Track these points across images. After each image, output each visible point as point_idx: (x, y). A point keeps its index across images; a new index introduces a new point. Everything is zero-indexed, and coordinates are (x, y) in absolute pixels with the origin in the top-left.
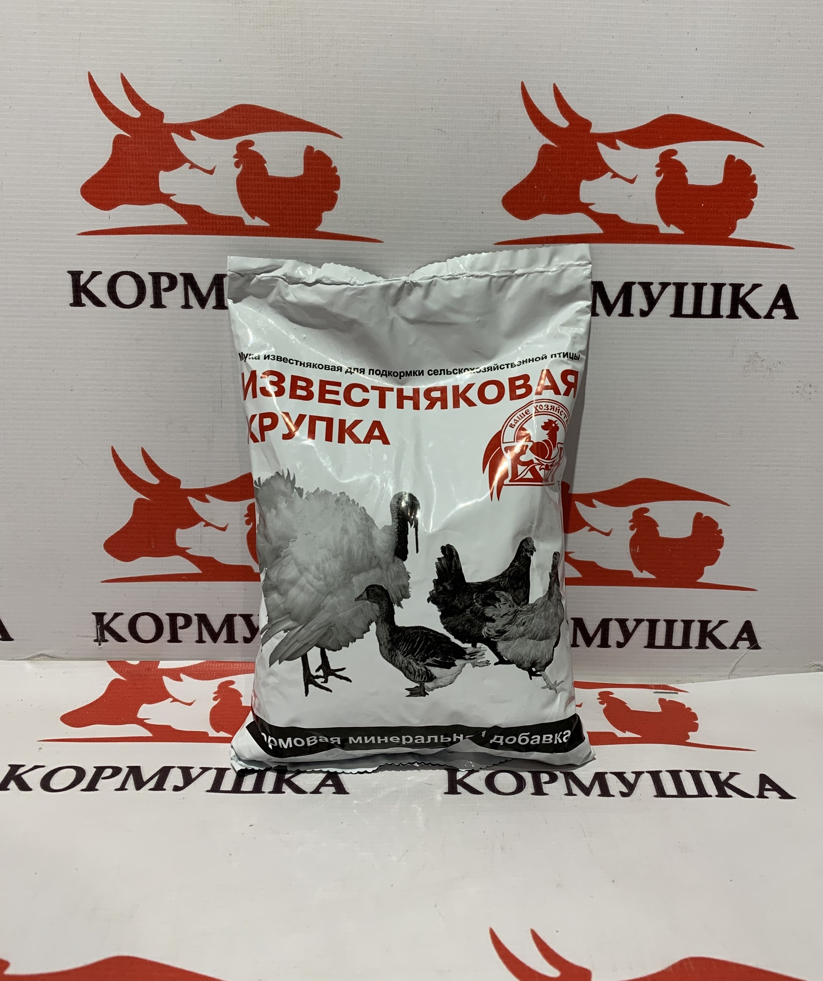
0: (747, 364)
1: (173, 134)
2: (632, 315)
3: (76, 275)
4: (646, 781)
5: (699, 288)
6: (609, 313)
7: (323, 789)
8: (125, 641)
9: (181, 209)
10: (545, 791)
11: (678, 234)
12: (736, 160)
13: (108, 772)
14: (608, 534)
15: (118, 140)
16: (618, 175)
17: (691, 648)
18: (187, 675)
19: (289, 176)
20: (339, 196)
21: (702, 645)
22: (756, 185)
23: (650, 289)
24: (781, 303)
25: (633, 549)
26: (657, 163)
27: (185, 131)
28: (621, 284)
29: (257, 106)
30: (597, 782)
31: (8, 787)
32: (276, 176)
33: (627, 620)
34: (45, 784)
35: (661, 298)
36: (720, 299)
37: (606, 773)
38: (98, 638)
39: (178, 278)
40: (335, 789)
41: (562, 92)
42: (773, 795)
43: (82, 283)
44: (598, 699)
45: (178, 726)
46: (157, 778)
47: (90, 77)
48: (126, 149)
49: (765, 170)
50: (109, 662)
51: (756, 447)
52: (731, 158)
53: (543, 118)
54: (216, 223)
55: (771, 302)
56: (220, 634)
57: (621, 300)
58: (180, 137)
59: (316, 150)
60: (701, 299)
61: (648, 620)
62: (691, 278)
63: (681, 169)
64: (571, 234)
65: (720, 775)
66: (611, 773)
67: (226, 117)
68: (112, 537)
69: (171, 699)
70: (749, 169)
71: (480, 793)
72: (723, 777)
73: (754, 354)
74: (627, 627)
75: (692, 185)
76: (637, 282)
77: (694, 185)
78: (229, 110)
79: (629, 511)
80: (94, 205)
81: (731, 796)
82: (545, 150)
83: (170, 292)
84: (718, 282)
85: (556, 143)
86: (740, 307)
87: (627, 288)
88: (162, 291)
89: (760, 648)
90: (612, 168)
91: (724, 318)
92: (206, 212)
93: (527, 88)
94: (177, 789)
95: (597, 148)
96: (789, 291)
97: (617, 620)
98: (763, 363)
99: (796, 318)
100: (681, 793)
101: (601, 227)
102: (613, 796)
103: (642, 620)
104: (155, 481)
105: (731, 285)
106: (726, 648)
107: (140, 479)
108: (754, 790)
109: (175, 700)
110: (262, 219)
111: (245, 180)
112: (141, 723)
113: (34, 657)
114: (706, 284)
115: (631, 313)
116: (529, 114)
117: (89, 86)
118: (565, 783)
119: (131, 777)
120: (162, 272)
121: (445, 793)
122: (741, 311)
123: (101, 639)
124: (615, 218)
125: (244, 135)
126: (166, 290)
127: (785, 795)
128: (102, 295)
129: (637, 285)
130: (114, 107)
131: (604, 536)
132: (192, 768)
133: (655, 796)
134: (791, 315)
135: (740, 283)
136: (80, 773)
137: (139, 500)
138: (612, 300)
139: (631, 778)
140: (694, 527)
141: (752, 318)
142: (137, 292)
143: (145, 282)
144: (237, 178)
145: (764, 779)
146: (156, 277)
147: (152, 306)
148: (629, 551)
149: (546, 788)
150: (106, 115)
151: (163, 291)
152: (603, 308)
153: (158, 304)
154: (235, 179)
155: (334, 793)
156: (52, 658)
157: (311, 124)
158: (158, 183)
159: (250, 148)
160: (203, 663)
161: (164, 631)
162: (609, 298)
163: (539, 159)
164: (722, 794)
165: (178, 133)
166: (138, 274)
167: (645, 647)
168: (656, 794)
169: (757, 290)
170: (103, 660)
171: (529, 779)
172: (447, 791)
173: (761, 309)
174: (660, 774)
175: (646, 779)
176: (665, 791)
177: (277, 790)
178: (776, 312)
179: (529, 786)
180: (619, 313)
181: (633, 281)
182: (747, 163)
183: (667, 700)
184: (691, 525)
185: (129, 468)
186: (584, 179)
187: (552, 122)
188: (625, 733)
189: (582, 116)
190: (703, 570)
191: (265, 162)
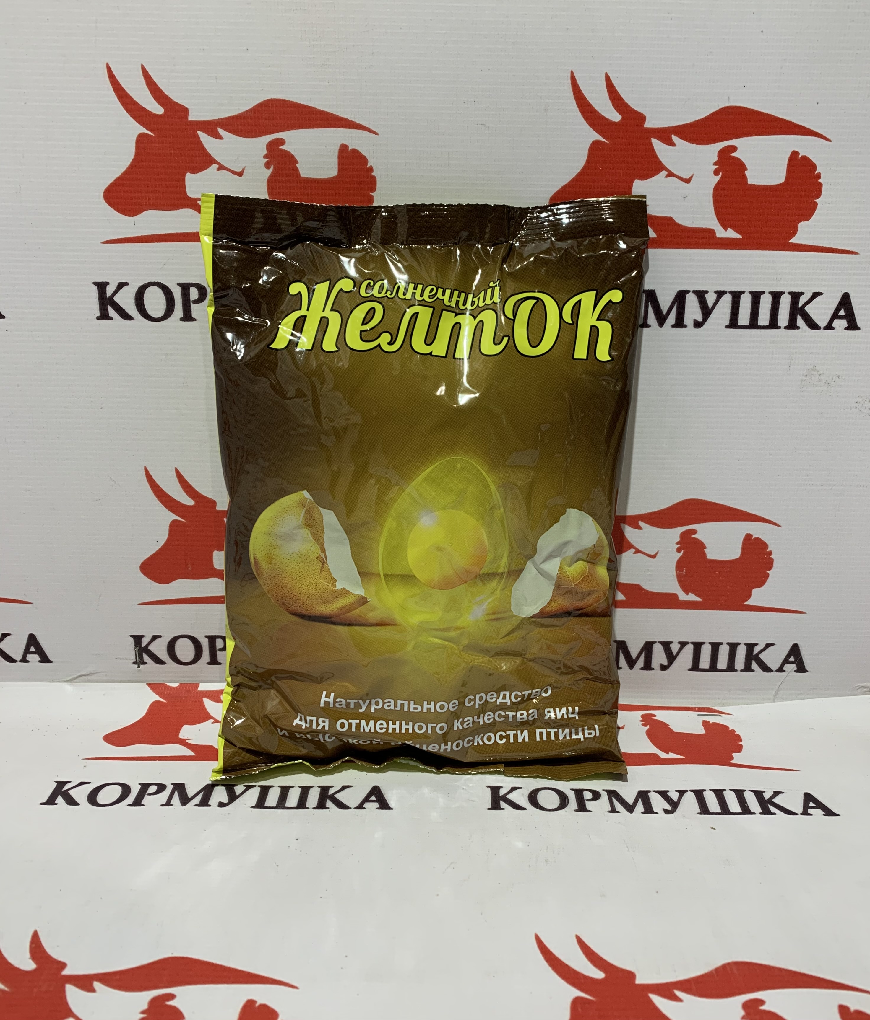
0: (805, 378)
1: (199, 132)
2: (686, 326)
3: (101, 287)
4: (690, 800)
5: (756, 296)
6: (661, 324)
7: (366, 805)
8: (164, 663)
10: (588, 808)
11: (736, 239)
12: (800, 156)
13: (153, 789)
14: (653, 557)
15: (141, 138)
16: (674, 173)
17: (736, 671)
19: (322, 177)
21: (748, 668)
22: (821, 184)
23: (705, 298)
24: (842, 313)
25: (680, 571)
26: (714, 161)
27: (212, 129)
28: (675, 293)
29: (287, 101)
30: (640, 800)
31: (56, 802)
32: (309, 177)
33: (671, 642)
34: (92, 798)
35: (716, 307)
36: (778, 308)
37: (650, 791)
38: (136, 660)
40: (379, 804)
41: (614, 82)
42: (817, 812)
43: (108, 294)
44: (641, 721)
46: (201, 794)
47: (109, 69)
48: (150, 149)
49: (831, 168)
50: (149, 685)
51: (810, 466)
52: (795, 154)
53: (594, 111)
55: (832, 312)
57: (674, 310)
58: (206, 135)
59: (350, 148)
60: (758, 309)
61: (692, 643)
62: (748, 286)
63: (740, 166)
65: (764, 794)
66: (655, 791)
67: (255, 113)
68: (148, 559)
69: (212, 721)
70: (814, 166)
71: (523, 809)
72: (767, 796)
73: (812, 367)
74: (671, 650)
75: (752, 185)
76: (691, 290)
77: (754, 185)
78: (258, 105)
79: (675, 533)
80: (118, 211)
81: (775, 814)
82: (595, 147)
83: (200, 304)
84: (777, 291)
85: (607, 139)
86: (799, 318)
87: (681, 297)
88: (191, 303)
89: (807, 671)
90: (668, 166)
91: (782, 330)
93: (576, 78)
94: (221, 805)
95: (651, 144)
96: (852, 300)
97: (661, 643)
98: (821, 377)
99: (858, 328)
100: (725, 810)
101: (654, 231)
102: (657, 813)
103: (687, 643)
104: (190, 502)
105: (790, 293)
106: (772, 671)
107: (175, 500)
108: (799, 809)
109: (216, 721)
111: (275, 182)
112: (183, 742)
113: (77, 677)
114: (764, 293)
115: (685, 324)
116: (578, 106)
117: (107, 79)
118: (608, 800)
119: (176, 793)
120: (191, 282)
121: (489, 809)
122: (800, 321)
123: (140, 662)
124: (670, 221)
125: (274, 133)
126: (196, 302)
127: (829, 812)
128: (130, 308)
129: (691, 293)
130: (135, 103)
131: (650, 558)
132: (236, 786)
133: (699, 813)
134: (853, 326)
135: (800, 291)
136: (126, 790)
137: (174, 521)
138: (665, 310)
139: (675, 796)
140: (743, 549)
141: (811, 329)
142: (165, 304)
143: (174, 294)
144: (268, 178)
145: (808, 798)
146: (185, 288)
147: (182, 319)
148: (675, 573)
149: (589, 805)
150: (127, 112)
151: (193, 303)
152: (655, 319)
153: (187, 317)
154: (266, 181)
155: (378, 808)
157: (345, 120)
158: (184, 187)
159: (281, 147)
161: (203, 653)
162: (662, 307)
163: (589, 156)
164: (766, 811)
165: (204, 131)
166: (166, 284)
167: (689, 670)
168: (700, 812)
169: (817, 299)
170: (142, 682)
171: (572, 796)
172: (490, 807)
173: (822, 320)
174: (704, 793)
175: (690, 798)
176: (709, 809)
177: (321, 805)
178: (836, 323)
179: (573, 803)
180: (672, 324)
181: (688, 290)
182: (812, 160)
183: (711, 722)
184: (740, 546)
185: (164, 489)
186: (637, 179)
187: (603, 116)
188: (668, 753)
189: (635, 109)
190: (751, 592)
191: (297, 162)
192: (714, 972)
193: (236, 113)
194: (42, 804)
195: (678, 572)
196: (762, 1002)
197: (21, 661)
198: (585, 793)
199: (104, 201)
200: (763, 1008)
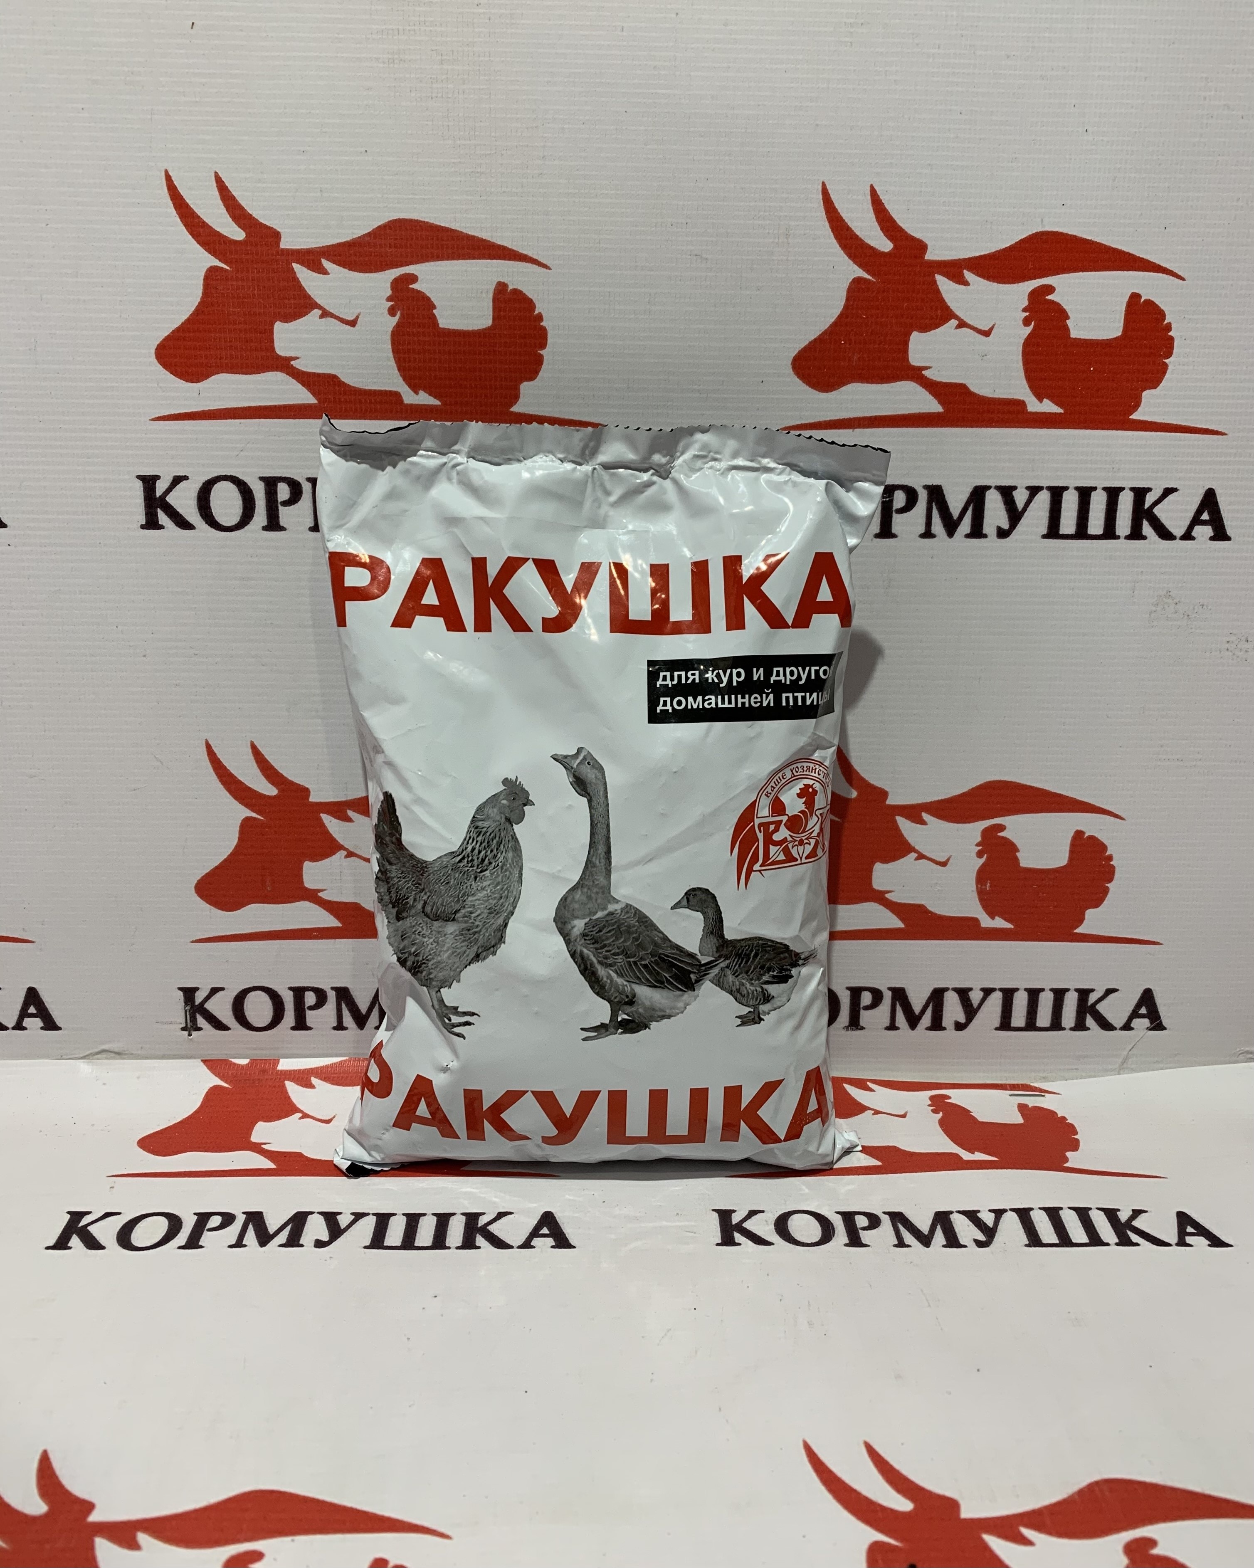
0: (1154, 609)
1: (294, 265)
2: (985, 536)
3: (149, 482)
4: (1011, 1224)
5: (1085, 494)
6: (951, 533)
7: (536, 1242)
8: (228, 1029)
9: (306, 379)
10: (864, 1241)
11: (1055, 414)
12: (1142, 300)
13: (215, 1221)
14: (944, 864)
15: (211, 274)
16: (967, 323)
17: (1064, 1029)
18: (321, 1079)
19: (470, 328)
20: (545, 358)
21: (1080, 1026)
22: (1172, 339)
23: (1013, 496)
24: (1205, 516)
25: (982, 885)
26: (1024, 306)
27: (313, 260)
28: (969, 490)
29: (421, 222)
30: (939, 1227)
31: (69, 1245)
32: (451, 327)
33: (971, 989)
34: (124, 1238)
35: (1028, 509)
36: (1115, 511)
37: (952, 1212)
38: (187, 1025)
39: (303, 486)
40: (555, 1240)
42: (1200, 1242)
43: (159, 493)
44: (929, 1105)
45: (312, 1153)
46: (289, 1228)
47: (168, 178)
48: (223, 289)
49: (1186, 316)
50: (205, 1062)
51: (1165, 732)
52: (1135, 297)
53: (854, 237)
54: (361, 402)
55: (1191, 515)
56: (369, 1017)
57: (969, 513)
58: (305, 269)
59: (511, 287)
60: (1087, 513)
61: (1001, 990)
62: (1073, 480)
63: (1060, 314)
64: (895, 414)
65: (1118, 1213)
66: (959, 1212)
67: (375, 238)
68: (207, 875)
69: (299, 1115)
70: (1162, 314)
71: (769, 1244)
72: (1124, 1216)
73: (1165, 592)
74: (970, 1001)
75: (1076, 339)
76: (993, 485)
77: (1080, 339)
78: (379, 227)
79: (974, 830)
80: (176, 375)
81: (1137, 1245)
82: (856, 287)
83: (292, 506)
84: (1113, 486)
85: (872, 276)
86: (1145, 524)
87: (978, 496)
88: (279, 506)
89: (1165, 1029)
90: (958, 313)
91: (1122, 540)
92: (346, 384)
93: (830, 192)
94: (319, 1244)
95: (935, 282)
96: (1218, 498)
97: (956, 990)
98: (1178, 606)
99: (1228, 538)
100: (1065, 1240)
101: (940, 402)
102: (965, 1246)
103: (994, 990)
104: (270, 790)
105: (1132, 489)
106: (1115, 1029)
107: (250, 788)
108: (1172, 1236)
109: (305, 1116)
110: (430, 395)
111: (403, 335)
112: (257, 1148)
113: (98, 1053)
114: (1095, 489)
115: (984, 532)
116: (833, 231)
118: (892, 1228)
119: (251, 1227)
120: (279, 476)
121: (718, 1245)
122: (1147, 529)
123: (191, 1027)
124: (962, 389)
125: (401, 266)
126: (286, 503)
127: (1216, 1242)
128: (190, 511)
129: (992, 491)
130: (204, 225)
131: (939, 867)
132: (340, 1213)
133: (1026, 1246)
134: (1220, 534)
135: (1146, 487)
136: (175, 1223)
137: (247, 820)
138: (955, 513)
139: (988, 1219)
140: (1072, 852)
141: (1162, 539)
142: (241, 507)
143: (254, 492)
144: (392, 332)
145: (1183, 1219)
146: (271, 483)
147: (265, 528)
148: (974, 888)
149: (865, 1236)
150: (193, 237)
151: (282, 505)
152: (942, 525)
153: (273, 524)
154: (389, 333)
155: (553, 1247)
156: (119, 1054)
157: (505, 248)
158: (272, 341)
159: (411, 286)
160: (345, 1061)
161: (285, 1012)
162: (952, 510)
163: (847, 300)
164: (1124, 1241)
165: (303, 264)
166: (243, 479)
167: (997, 1029)
168: (1027, 1243)
169: (1171, 497)
170: (195, 1058)
171: (838, 1222)
172: (720, 1242)
173: (1177, 525)
174: (1031, 1213)
175: (1011, 1221)
176: (1041, 1238)
177: (468, 1243)
178: (1198, 530)
179: (841, 1235)
180: (966, 533)
181: (988, 485)
182: (1160, 305)
183: (1030, 1106)
184: (1068, 848)
185: (233, 772)
186: (915, 330)
187: (868, 244)
188: (973, 1153)
189: (912, 234)
190: (1084, 915)
191: (434, 307)
192: (1076, 1497)
193: (348, 238)
194: (48, 1248)
195: (979, 886)
196: (1152, 1543)
197: (14, 1028)
198: (857, 1218)
199: (156, 361)
200: (1155, 1551)
